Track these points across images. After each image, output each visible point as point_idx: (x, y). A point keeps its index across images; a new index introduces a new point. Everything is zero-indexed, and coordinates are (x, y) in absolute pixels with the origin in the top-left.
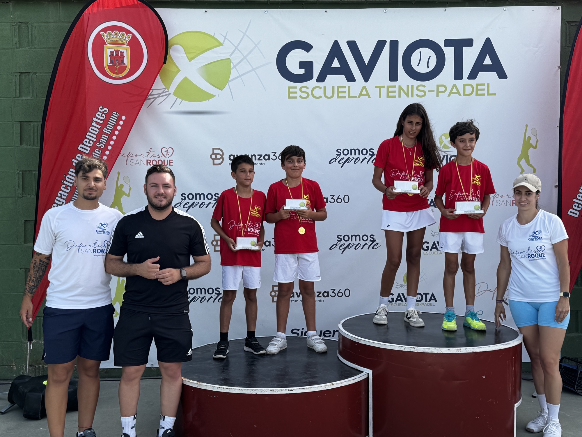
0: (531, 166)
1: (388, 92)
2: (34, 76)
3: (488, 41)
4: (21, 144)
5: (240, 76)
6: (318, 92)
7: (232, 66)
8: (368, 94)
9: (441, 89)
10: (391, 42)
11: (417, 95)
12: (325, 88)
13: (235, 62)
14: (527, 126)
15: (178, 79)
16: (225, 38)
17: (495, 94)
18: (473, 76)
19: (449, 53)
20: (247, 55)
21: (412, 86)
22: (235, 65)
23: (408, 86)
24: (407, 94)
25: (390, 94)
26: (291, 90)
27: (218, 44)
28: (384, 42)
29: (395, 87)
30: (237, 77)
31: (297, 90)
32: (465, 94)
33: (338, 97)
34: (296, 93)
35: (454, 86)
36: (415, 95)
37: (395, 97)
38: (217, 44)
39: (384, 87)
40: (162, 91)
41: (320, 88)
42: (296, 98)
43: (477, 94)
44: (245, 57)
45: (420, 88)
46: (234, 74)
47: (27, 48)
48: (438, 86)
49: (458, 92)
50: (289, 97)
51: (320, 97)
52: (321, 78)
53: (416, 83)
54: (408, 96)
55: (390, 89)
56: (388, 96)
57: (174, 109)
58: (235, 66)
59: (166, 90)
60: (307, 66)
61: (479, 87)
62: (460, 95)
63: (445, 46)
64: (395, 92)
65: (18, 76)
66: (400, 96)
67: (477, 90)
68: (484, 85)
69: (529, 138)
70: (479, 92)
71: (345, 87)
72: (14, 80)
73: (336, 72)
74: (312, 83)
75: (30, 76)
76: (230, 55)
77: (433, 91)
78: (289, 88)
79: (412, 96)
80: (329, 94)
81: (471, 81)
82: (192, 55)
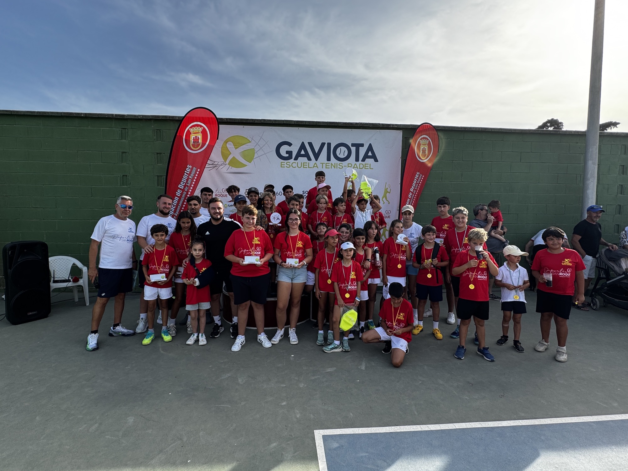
0: (388, 201)
1: (326, 166)
2: (164, 154)
3: (370, 144)
4: (158, 186)
5: (259, 157)
6: (294, 165)
7: (255, 152)
8: (317, 166)
9: (350, 165)
10: (328, 143)
11: (339, 168)
12: (297, 163)
13: (256, 150)
14: (386, 183)
15: (230, 157)
16: (252, 139)
17: (373, 169)
18: (363, 160)
19: (353, 149)
20: (262, 147)
21: (337, 164)
23: (335, 164)
24: (335, 167)
25: (327, 167)
26: (282, 164)
28: (325, 143)
29: (329, 163)
30: (257, 157)
31: (285, 164)
32: (360, 168)
33: (304, 167)
34: (284, 165)
35: (355, 164)
36: (338, 168)
37: (329, 168)
38: (249, 142)
39: (324, 163)
40: (223, 162)
41: (296, 163)
42: (284, 167)
43: (365, 168)
44: (261, 148)
45: (340, 165)
46: (256, 155)
47: (160, 142)
48: (348, 164)
49: (357, 167)
50: (281, 167)
51: (296, 167)
52: (296, 159)
53: (339, 162)
54: (335, 168)
55: (327, 165)
56: (326, 168)
57: (228, 171)
58: (256, 152)
59: (225, 162)
60: (290, 153)
61: (366, 165)
62: (358, 168)
63: (352, 146)
64: (329, 166)
65: (156, 155)
66: (331, 168)
67: (365, 166)
68: (368, 164)
69: (387, 188)
70: (366, 167)
71: (307, 163)
72: (154, 157)
73: (303, 156)
74: (292, 161)
75: (162, 155)
76: (254, 147)
77: (346, 166)
78: (281, 162)
79: (337, 168)
80: (299, 166)
81: (363, 163)
82: (237, 146)
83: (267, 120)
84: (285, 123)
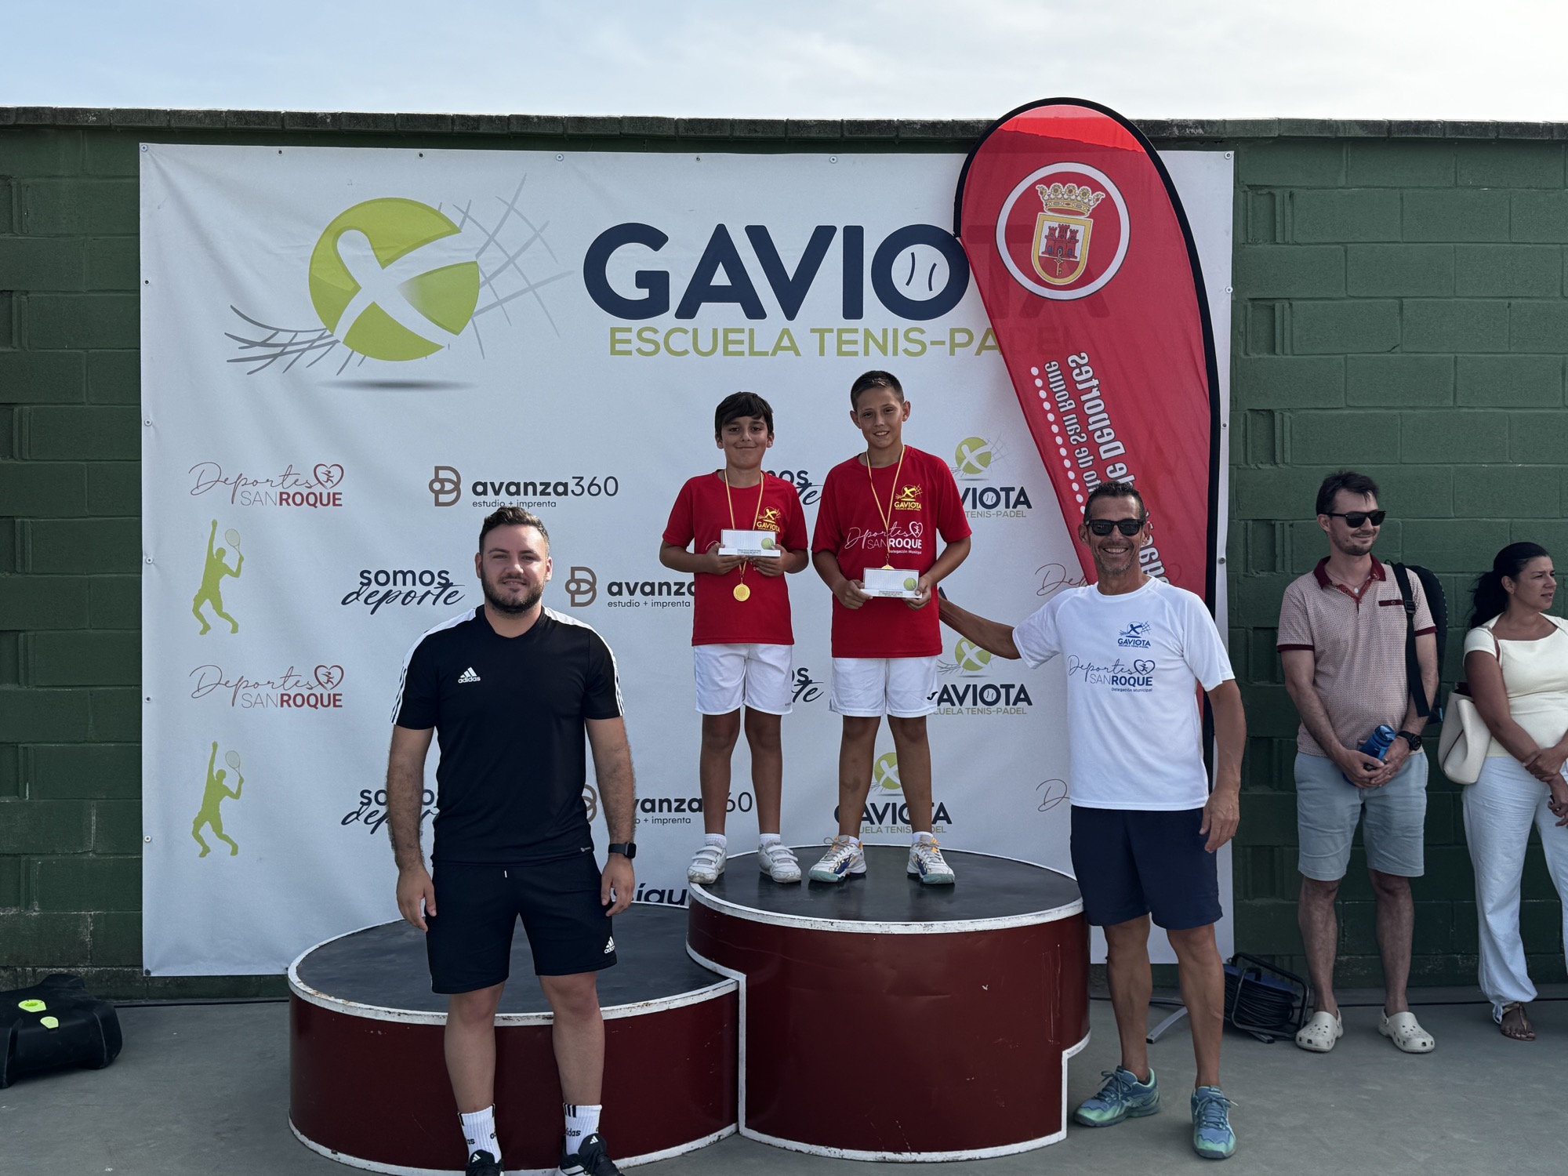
1: (840, 342)
6: (679, 342)
7: (482, 279)
8: (794, 348)
9: (961, 338)
10: (847, 229)
11: (906, 351)
12: (695, 331)
15: (355, 309)
21: (895, 331)
22: (487, 276)
23: (885, 331)
24: (883, 349)
25: (845, 348)
26: (619, 336)
27: (448, 229)
28: (833, 229)
31: (633, 336)
33: (726, 353)
34: (628, 341)
36: (901, 351)
37: (855, 354)
39: (831, 331)
41: (686, 332)
42: (629, 353)
45: (913, 335)
47: (7, 236)
48: (953, 331)
50: (614, 352)
51: (686, 352)
52: (687, 310)
53: (904, 324)
54: (885, 354)
55: (846, 337)
56: (840, 353)
57: (344, 376)
60: (655, 281)
64: (855, 342)
66: (866, 353)
71: (742, 331)
73: (720, 295)
74: (667, 320)
76: (478, 255)
77: (943, 343)
78: (614, 331)
79: (895, 353)
80: (705, 345)
82: (387, 254)
83: (538, 117)
84: (626, 130)
